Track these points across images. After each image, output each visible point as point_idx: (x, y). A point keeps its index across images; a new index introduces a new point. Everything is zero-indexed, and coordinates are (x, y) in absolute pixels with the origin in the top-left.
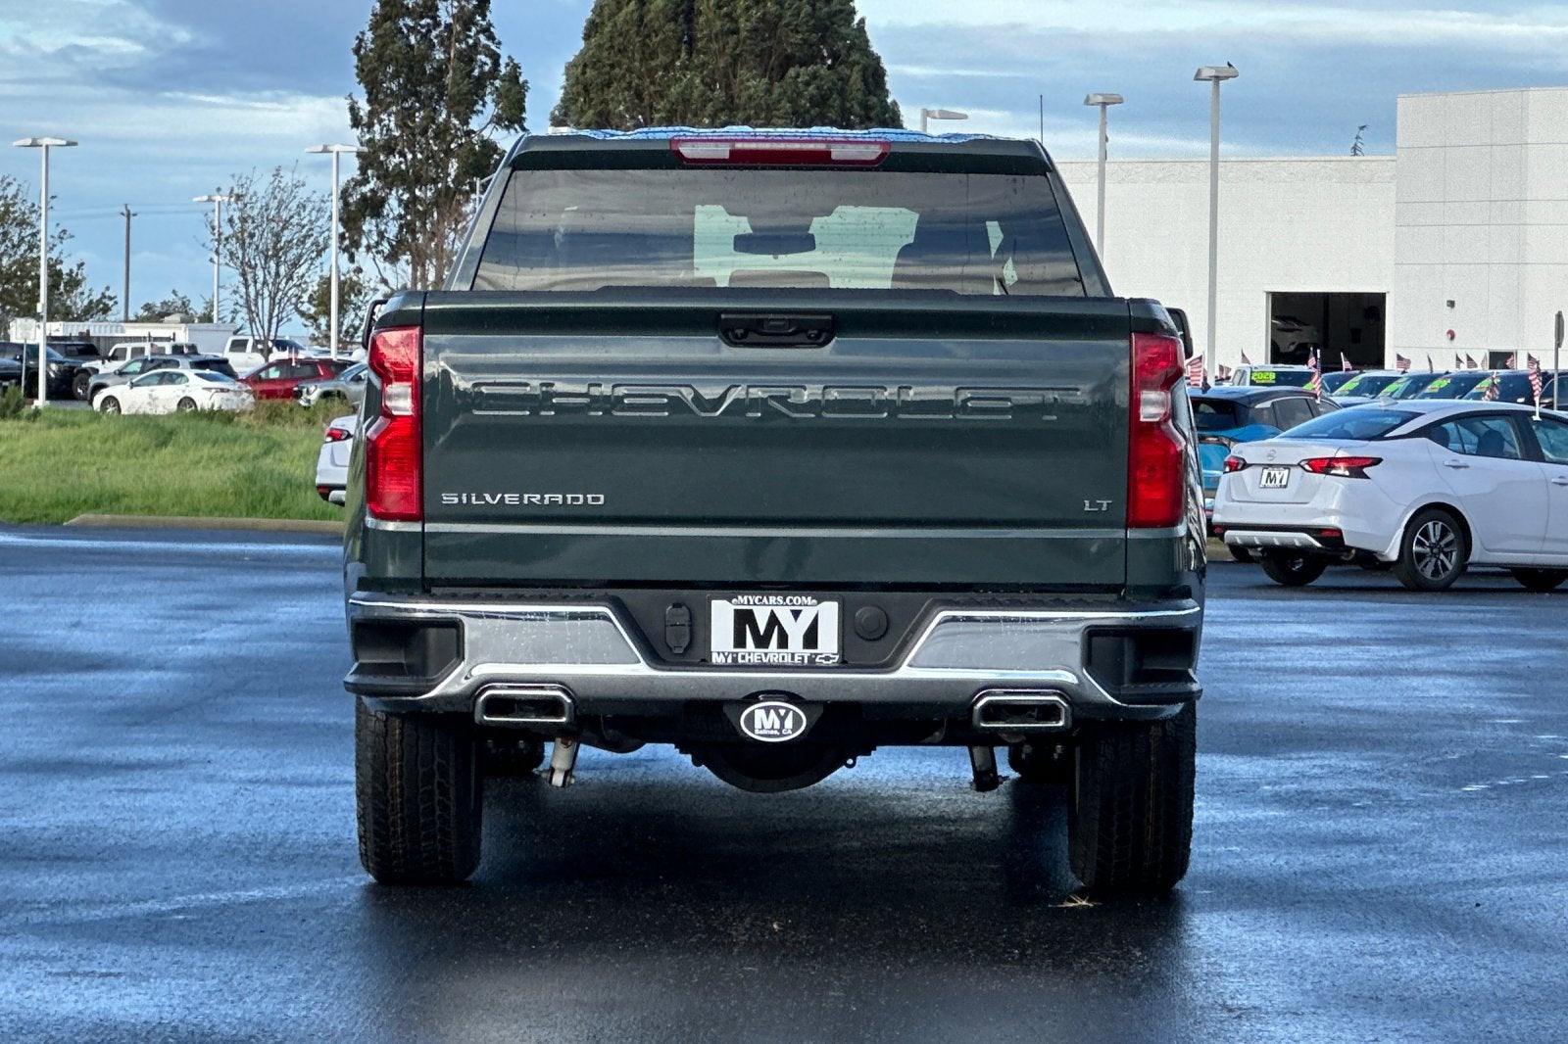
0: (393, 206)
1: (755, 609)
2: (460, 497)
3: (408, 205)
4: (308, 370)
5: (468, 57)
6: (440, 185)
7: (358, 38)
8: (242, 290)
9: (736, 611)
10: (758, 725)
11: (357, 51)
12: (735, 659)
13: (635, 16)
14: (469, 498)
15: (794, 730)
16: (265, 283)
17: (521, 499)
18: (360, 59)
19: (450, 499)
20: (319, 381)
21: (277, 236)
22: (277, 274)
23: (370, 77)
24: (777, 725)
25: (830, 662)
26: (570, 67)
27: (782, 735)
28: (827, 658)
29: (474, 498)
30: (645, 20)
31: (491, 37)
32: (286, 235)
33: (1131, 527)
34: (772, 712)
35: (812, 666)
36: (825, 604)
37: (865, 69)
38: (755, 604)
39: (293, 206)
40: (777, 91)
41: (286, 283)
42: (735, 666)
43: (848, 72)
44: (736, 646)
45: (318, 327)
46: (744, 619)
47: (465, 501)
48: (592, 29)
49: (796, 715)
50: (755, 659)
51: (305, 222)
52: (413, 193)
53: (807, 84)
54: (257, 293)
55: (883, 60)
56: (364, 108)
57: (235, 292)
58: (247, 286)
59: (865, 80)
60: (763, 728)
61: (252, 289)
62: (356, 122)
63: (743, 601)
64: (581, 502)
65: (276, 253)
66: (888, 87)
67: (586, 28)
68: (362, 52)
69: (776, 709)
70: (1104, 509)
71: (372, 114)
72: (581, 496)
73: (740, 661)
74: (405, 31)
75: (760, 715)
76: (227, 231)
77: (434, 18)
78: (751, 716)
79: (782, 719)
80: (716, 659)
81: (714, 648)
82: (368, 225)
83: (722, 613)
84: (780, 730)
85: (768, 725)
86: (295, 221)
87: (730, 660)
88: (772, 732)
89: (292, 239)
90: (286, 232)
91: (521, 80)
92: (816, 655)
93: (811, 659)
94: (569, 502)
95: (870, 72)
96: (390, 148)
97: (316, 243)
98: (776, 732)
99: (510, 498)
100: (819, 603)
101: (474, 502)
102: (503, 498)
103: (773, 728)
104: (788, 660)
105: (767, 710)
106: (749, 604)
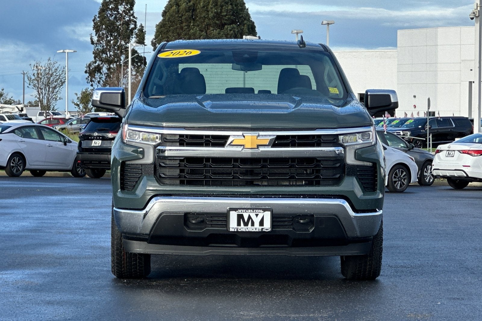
0: (104, 70)
3: (109, 69)
4: (56, 121)
5: (127, 23)
6: (118, 63)
7: (94, 17)
8: (38, 96)
11: (94, 21)
13: (177, 10)
16: (45, 94)
18: (94, 23)
20: (59, 125)
21: (49, 79)
22: (49, 91)
23: (97, 28)
26: (157, 26)
30: (180, 11)
31: (134, 17)
32: (52, 79)
37: (248, 26)
39: (53, 69)
40: (222, 33)
41: (52, 94)
43: (243, 27)
45: (79, 108)
48: (164, 14)
51: (58, 74)
52: (110, 66)
53: (231, 30)
54: (43, 97)
55: (255, 23)
56: (95, 39)
57: (36, 97)
58: (40, 95)
59: (248, 29)
61: (41, 96)
62: (93, 43)
65: (48, 84)
66: (257, 31)
67: (162, 13)
68: (95, 21)
71: (98, 41)
74: (109, 15)
76: (33, 78)
77: (118, 11)
82: (97, 75)
86: (55, 74)
89: (53, 80)
90: (51, 78)
91: (144, 31)
95: (250, 27)
96: (104, 51)
97: (61, 81)
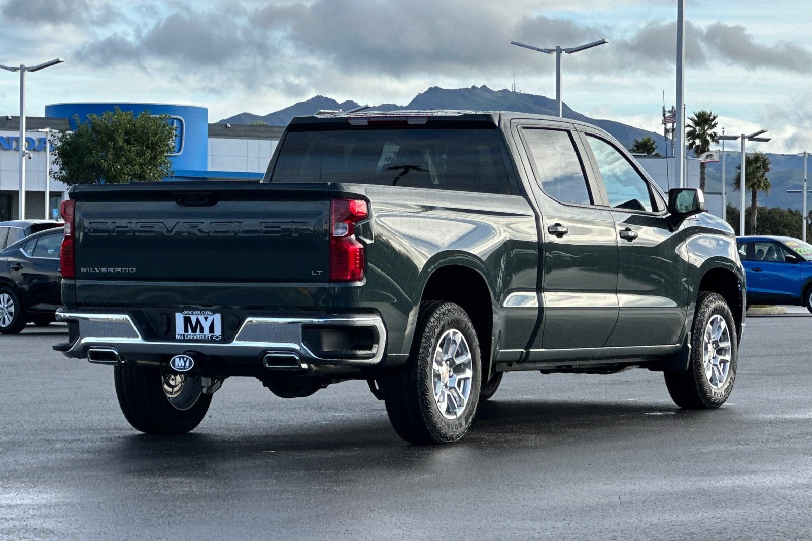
1: (191, 316)
2: (87, 269)
9: (184, 317)
10: (176, 365)
12: (184, 337)
14: (90, 269)
15: (189, 367)
17: (107, 269)
19: (83, 270)
24: (183, 365)
25: (219, 339)
27: (185, 369)
28: (217, 337)
29: (91, 270)
33: (331, 282)
34: (181, 359)
35: (212, 340)
36: (216, 314)
38: (190, 314)
42: (184, 340)
44: (185, 332)
46: (187, 320)
47: (88, 271)
49: (190, 360)
50: (191, 337)
60: (178, 366)
63: (187, 313)
64: (127, 271)
69: (183, 358)
70: (320, 274)
72: (127, 269)
73: (186, 338)
75: (177, 360)
78: (174, 360)
79: (185, 362)
80: (177, 337)
81: (177, 333)
83: (179, 318)
84: (184, 367)
85: (180, 365)
87: (182, 338)
88: (181, 368)
92: (213, 336)
93: (212, 337)
94: (123, 271)
98: (183, 368)
99: (104, 270)
100: (214, 314)
101: (91, 272)
102: (101, 270)
103: (182, 366)
104: (203, 338)
105: (180, 358)
106: (188, 314)
